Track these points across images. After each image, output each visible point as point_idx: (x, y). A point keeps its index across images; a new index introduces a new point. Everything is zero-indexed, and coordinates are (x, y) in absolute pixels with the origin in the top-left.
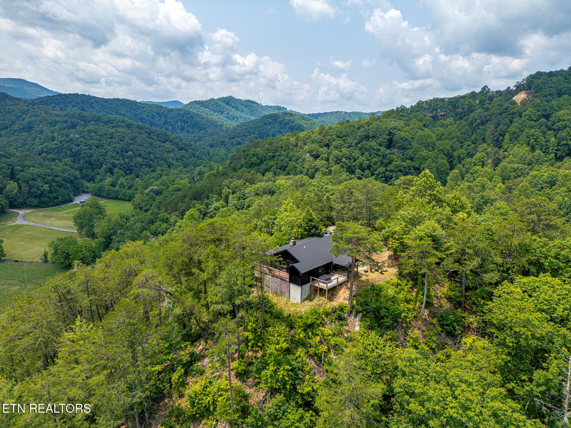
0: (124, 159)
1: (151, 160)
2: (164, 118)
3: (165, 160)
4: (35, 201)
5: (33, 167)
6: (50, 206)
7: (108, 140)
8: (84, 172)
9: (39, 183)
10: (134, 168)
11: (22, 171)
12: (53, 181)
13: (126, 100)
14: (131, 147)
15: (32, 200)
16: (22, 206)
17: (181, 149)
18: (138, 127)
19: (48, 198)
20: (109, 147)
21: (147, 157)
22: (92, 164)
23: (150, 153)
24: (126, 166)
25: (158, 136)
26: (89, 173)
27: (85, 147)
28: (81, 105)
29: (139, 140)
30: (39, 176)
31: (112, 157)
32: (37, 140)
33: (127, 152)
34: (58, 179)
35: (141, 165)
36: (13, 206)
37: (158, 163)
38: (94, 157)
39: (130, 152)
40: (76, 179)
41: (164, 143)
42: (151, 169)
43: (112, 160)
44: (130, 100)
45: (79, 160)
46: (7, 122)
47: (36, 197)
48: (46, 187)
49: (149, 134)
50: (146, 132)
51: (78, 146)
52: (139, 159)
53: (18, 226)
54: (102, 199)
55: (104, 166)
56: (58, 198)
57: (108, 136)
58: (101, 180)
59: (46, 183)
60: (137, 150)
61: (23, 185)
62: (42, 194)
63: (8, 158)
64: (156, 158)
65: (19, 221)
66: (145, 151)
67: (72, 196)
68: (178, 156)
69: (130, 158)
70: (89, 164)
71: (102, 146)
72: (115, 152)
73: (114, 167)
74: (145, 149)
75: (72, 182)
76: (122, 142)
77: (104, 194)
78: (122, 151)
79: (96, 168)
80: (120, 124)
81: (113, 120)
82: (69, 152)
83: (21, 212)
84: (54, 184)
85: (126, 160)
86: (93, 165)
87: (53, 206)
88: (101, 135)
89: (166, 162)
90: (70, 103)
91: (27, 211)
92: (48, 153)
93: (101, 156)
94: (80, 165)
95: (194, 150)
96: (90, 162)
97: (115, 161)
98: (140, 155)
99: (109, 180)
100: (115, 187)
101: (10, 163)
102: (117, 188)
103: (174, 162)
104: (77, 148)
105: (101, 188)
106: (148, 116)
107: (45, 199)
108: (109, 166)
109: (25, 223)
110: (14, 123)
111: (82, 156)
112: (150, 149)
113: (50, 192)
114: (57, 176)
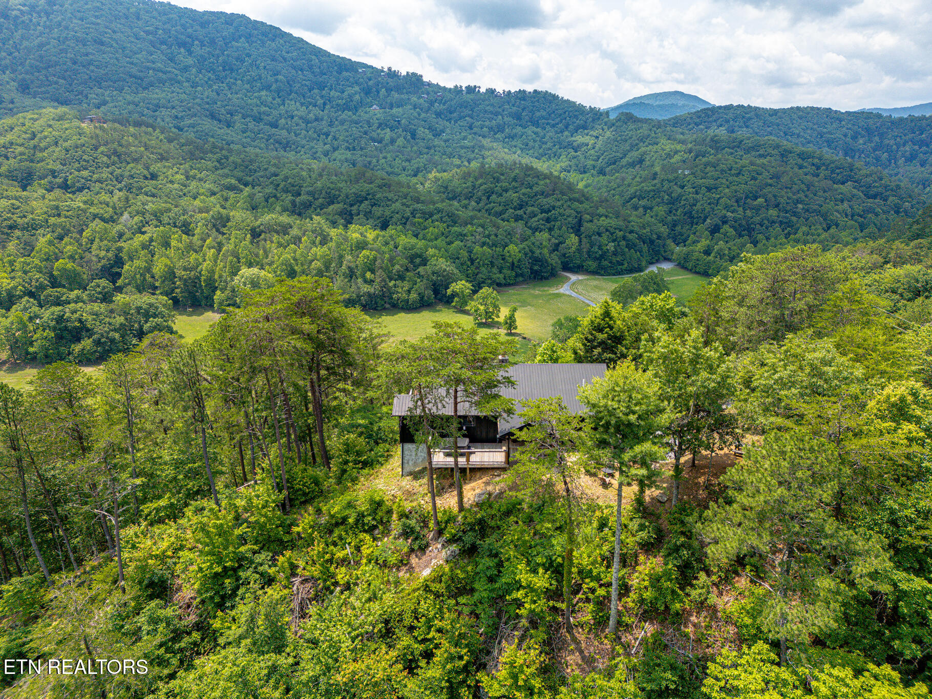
0: (744, 210)
1: (795, 214)
2: (877, 139)
3: (825, 216)
4: (592, 265)
5: (606, 217)
6: (609, 275)
7: (730, 178)
8: (678, 228)
9: (604, 239)
10: (758, 226)
11: (591, 221)
12: (624, 238)
13: (812, 108)
14: (769, 189)
15: (590, 263)
16: (578, 269)
17: (874, 197)
18: (802, 156)
19: (611, 262)
20: (727, 190)
21: (789, 208)
22: (693, 217)
23: (798, 201)
24: (744, 223)
25: (833, 172)
26: (684, 230)
27: (691, 190)
28: (731, 122)
29: (785, 179)
30: (607, 230)
31: (727, 207)
32: (637, 179)
33: (756, 198)
34: (630, 236)
35: (773, 222)
36: (567, 268)
37: (807, 220)
38: (698, 207)
39: (759, 200)
40: (659, 238)
41: (843, 183)
42: (786, 232)
43: (724, 212)
44: (818, 109)
45: (676, 210)
46: (618, 154)
47: (596, 259)
48: (611, 246)
49: (818, 168)
50: (813, 164)
51: (682, 187)
52: (773, 212)
53: (558, 295)
54: (686, 272)
55: (708, 221)
56: (623, 265)
57: (733, 172)
58: (694, 243)
59: (614, 241)
60: (775, 196)
61: (584, 240)
62: (602, 257)
63: (581, 203)
64: (807, 210)
65: (564, 289)
66: (788, 198)
67: (644, 264)
68: (858, 209)
69: (757, 209)
70: (689, 217)
71: (716, 188)
72: (733, 200)
73: (725, 222)
74: (790, 195)
75: (652, 242)
76: (752, 182)
77: (690, 265)
78: (746, 198)
79: (697, 224)
80: (770, 150)
81: (759, 146)
82: (667, 197)
83: (574, 277)
84: (623, 243)
85: (749, 213)
86: (692, 219)
87: (614, 275)
88: (722, 171)
89: (825, 220)
90: (715, 121)
91: (581, 277)
92: (641, 198)
93: (709, 204)
94: (675, 218)
95: (901, 199)
96: (691, 212)
97: (729, 214)
98: (777, 206)
99: (704, 243)
100: (709, 254)
101: (579, 210)
102: (711, 258)
103: (842, 220)
104: (679, 190)
105: (688, 254)
106: (845, 136)
107: (605, 263)
108: (717, 220)
109: (567, 293)
110: (625, 155)
111: (683, 203)
112: (801, 195)
113: (615, 254)
114: (631, 232)
